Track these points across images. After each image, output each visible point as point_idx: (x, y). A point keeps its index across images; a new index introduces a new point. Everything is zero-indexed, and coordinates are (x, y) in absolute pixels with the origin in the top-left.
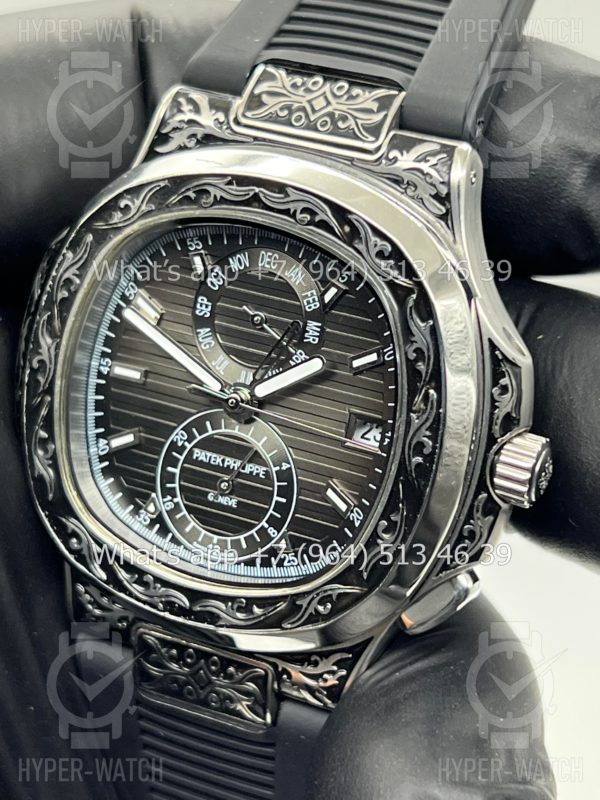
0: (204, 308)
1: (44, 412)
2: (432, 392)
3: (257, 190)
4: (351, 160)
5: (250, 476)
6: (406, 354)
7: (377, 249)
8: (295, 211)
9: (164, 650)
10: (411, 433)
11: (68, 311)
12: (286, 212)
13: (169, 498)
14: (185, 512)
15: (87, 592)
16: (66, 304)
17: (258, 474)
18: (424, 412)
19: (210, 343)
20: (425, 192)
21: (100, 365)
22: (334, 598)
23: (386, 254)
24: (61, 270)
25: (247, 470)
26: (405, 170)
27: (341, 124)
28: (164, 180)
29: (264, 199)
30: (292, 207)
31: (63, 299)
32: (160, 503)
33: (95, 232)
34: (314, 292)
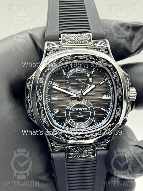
0: (67, 82)
1: (42, 111)
2: (120, 84)
3: (77, 56)
4: (87, 47)
5: (85, 110)
6: (113, 78)
7: (103, 61)
8: (86, 59)
9: (73, 149)
10: (118, 92)
11: (43, 89)
12: (84, 59)
13: (69, 120)
14: (73, 121)
15: (54, 144)
16: (42, 88)
17: (86, 110)
18: (119, 88)
19: (70, 88)
20: (103, 50)
21: (48, 99)
22: (111, 126)
23: (105, 62)
24: (39, 82)
25: (84, 110)
26: (98, 47)
27: (83, 41)
28: (57, 59)
29: (79, 58)
30: (85, 58)
31: (41, 88)
32: (67, 121)
33: (45, 73)
34: (89, 73)
